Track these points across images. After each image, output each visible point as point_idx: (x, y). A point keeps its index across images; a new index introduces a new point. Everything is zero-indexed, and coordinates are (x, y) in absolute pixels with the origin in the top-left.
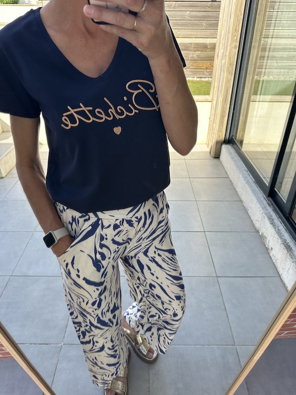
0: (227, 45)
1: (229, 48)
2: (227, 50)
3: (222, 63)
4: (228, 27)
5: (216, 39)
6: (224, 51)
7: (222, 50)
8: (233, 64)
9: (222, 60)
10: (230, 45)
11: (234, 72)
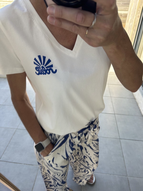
0: (134, 15)
1: (135, 17)
2: (133, 18)
3: (130, 25)
4: (135, 6)
5: (127, 12)
6: (132, 19)
7: (131, 18)
8: (136, 26)
9: (130, 23)
10: (136, 15)
11: (136, 30)
